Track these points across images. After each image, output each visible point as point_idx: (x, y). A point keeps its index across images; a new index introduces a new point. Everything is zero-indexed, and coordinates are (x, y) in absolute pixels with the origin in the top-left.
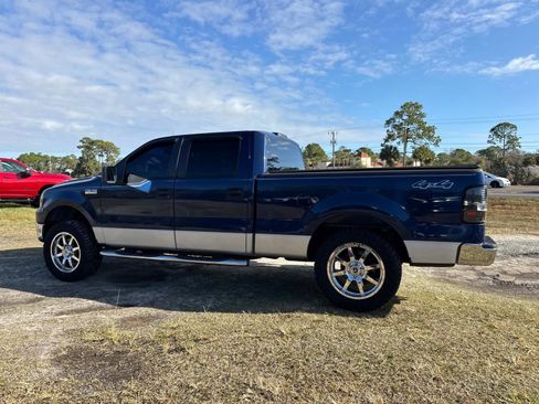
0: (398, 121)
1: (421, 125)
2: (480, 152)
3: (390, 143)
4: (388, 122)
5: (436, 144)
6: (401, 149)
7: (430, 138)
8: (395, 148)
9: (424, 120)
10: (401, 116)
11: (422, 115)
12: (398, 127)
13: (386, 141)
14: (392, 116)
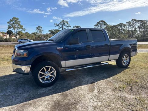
0: (12, 23)
1: (19, 25)
2: (32, 33)
3: (9, 29)
4: (8, 23)
5: (24, 31)
6: (13, 31)
7: (22, 29)
8: (12, 31)
9: (20, 23)
10: (12, 21)
11: (19, 22)
12: (12, 25)
13: (8, 28)
14: (9, 21)
